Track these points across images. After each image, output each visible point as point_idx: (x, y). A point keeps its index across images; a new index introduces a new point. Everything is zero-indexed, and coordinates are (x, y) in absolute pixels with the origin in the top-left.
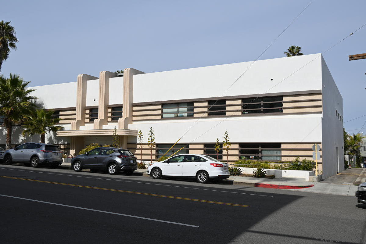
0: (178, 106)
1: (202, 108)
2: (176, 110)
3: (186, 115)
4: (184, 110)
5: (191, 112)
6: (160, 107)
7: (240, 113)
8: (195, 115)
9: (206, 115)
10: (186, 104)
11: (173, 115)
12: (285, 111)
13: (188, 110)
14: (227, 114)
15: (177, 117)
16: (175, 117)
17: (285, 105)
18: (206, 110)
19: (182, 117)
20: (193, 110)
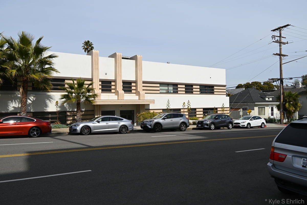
0: (168, 86)
1: (181, 88)
2: (167, 88)
3: (172, 91)
4: (171, 88)
5: (176, 90)
6: (158, 85)
7: (199, 93)
8: (179, 92)
9: (184, 92)
10: (172, 85)
11: (165, 91)
12: (215, 93)
13: (173, 89)
14: (194, 93)
15: (168, 92)
16: (166, 92)
17: (215, 90)
18: (184, 89)
19: (170, 93)
20: (177, 89)
